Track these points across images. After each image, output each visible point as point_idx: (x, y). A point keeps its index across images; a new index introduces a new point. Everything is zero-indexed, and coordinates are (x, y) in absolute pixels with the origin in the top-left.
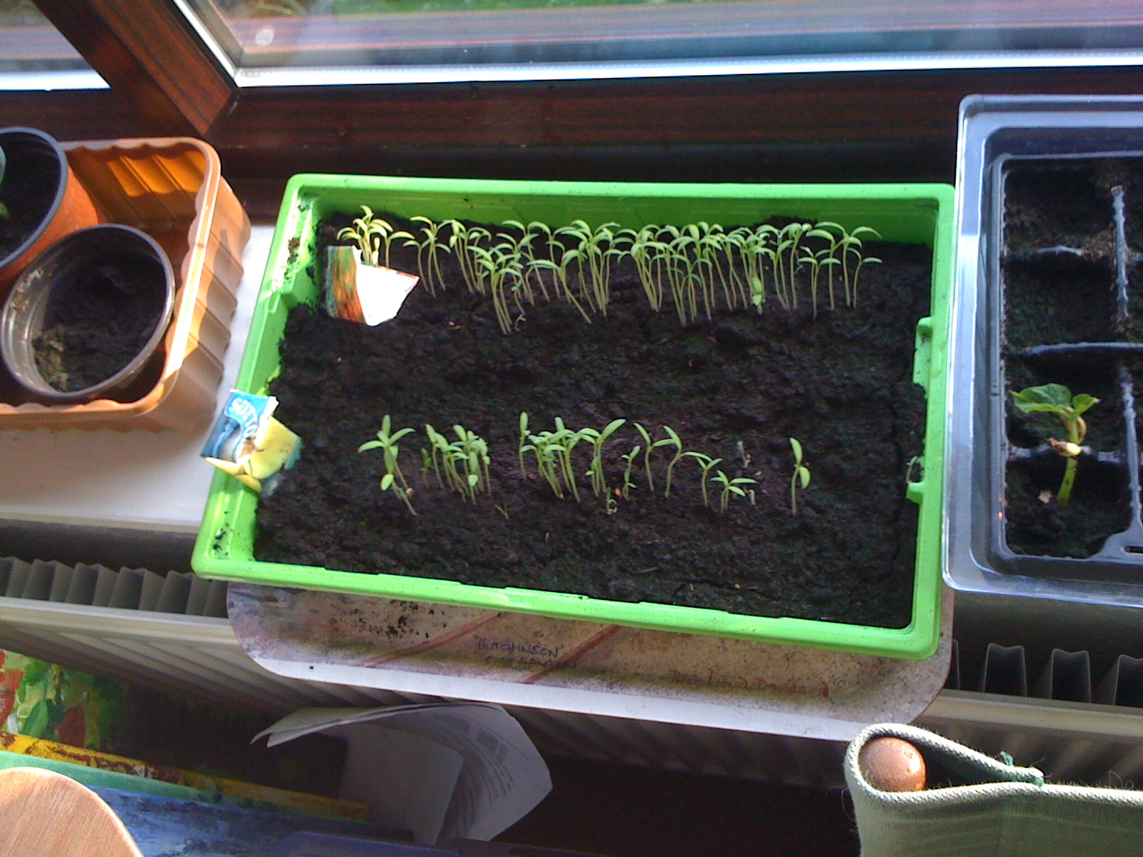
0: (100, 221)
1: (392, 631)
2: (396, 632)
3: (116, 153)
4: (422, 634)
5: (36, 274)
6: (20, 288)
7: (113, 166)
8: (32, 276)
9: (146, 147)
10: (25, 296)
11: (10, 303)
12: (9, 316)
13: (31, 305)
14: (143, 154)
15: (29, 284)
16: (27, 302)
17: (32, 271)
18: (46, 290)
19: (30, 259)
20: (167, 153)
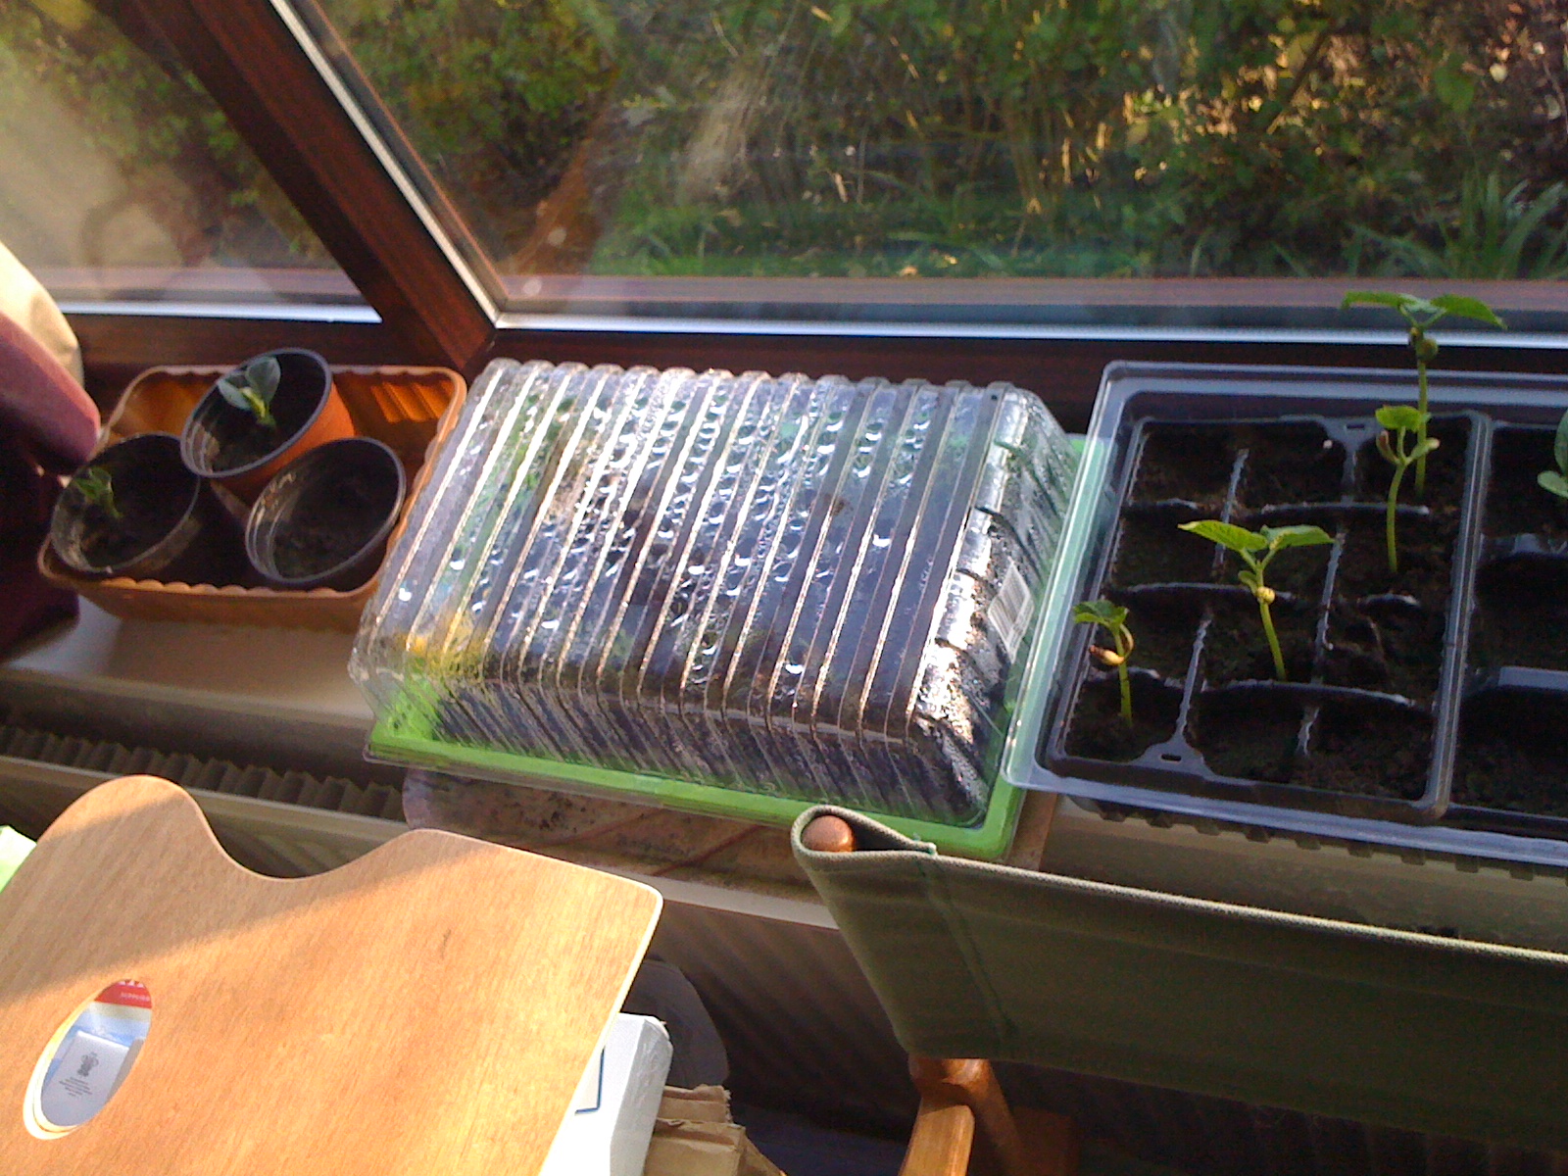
0: (356, 434)
1: (545, 824)
2: (548, 826)
3: (379, 379)
4: (571, 828)
5: (289, 477)
6: (273, 488)
7: (375, 390)
8: (284, 479)
9: (405, 375)
10: (276, 495)
11: (261, 500)
12: (258, 510)
13: (280, 504)
14: (403, 381)
15: (281, 486)
16: (277, 502)
17: (285, 474)
18: (297, 493)
19: (286, 462)
20: (423, 380)
